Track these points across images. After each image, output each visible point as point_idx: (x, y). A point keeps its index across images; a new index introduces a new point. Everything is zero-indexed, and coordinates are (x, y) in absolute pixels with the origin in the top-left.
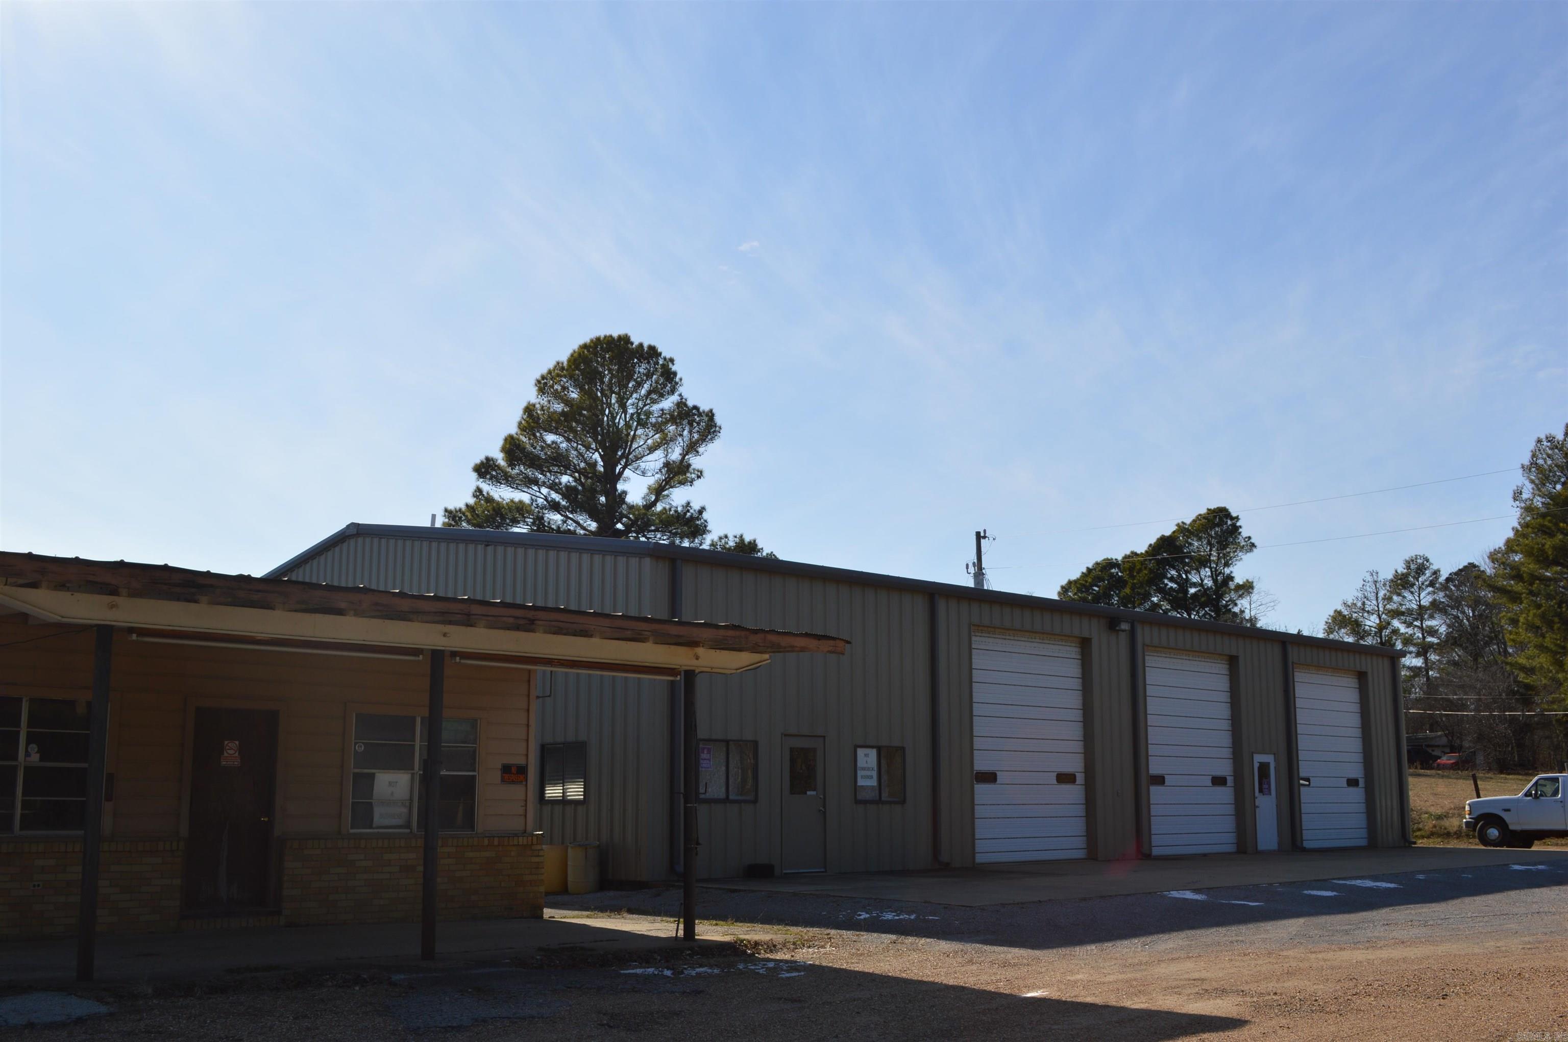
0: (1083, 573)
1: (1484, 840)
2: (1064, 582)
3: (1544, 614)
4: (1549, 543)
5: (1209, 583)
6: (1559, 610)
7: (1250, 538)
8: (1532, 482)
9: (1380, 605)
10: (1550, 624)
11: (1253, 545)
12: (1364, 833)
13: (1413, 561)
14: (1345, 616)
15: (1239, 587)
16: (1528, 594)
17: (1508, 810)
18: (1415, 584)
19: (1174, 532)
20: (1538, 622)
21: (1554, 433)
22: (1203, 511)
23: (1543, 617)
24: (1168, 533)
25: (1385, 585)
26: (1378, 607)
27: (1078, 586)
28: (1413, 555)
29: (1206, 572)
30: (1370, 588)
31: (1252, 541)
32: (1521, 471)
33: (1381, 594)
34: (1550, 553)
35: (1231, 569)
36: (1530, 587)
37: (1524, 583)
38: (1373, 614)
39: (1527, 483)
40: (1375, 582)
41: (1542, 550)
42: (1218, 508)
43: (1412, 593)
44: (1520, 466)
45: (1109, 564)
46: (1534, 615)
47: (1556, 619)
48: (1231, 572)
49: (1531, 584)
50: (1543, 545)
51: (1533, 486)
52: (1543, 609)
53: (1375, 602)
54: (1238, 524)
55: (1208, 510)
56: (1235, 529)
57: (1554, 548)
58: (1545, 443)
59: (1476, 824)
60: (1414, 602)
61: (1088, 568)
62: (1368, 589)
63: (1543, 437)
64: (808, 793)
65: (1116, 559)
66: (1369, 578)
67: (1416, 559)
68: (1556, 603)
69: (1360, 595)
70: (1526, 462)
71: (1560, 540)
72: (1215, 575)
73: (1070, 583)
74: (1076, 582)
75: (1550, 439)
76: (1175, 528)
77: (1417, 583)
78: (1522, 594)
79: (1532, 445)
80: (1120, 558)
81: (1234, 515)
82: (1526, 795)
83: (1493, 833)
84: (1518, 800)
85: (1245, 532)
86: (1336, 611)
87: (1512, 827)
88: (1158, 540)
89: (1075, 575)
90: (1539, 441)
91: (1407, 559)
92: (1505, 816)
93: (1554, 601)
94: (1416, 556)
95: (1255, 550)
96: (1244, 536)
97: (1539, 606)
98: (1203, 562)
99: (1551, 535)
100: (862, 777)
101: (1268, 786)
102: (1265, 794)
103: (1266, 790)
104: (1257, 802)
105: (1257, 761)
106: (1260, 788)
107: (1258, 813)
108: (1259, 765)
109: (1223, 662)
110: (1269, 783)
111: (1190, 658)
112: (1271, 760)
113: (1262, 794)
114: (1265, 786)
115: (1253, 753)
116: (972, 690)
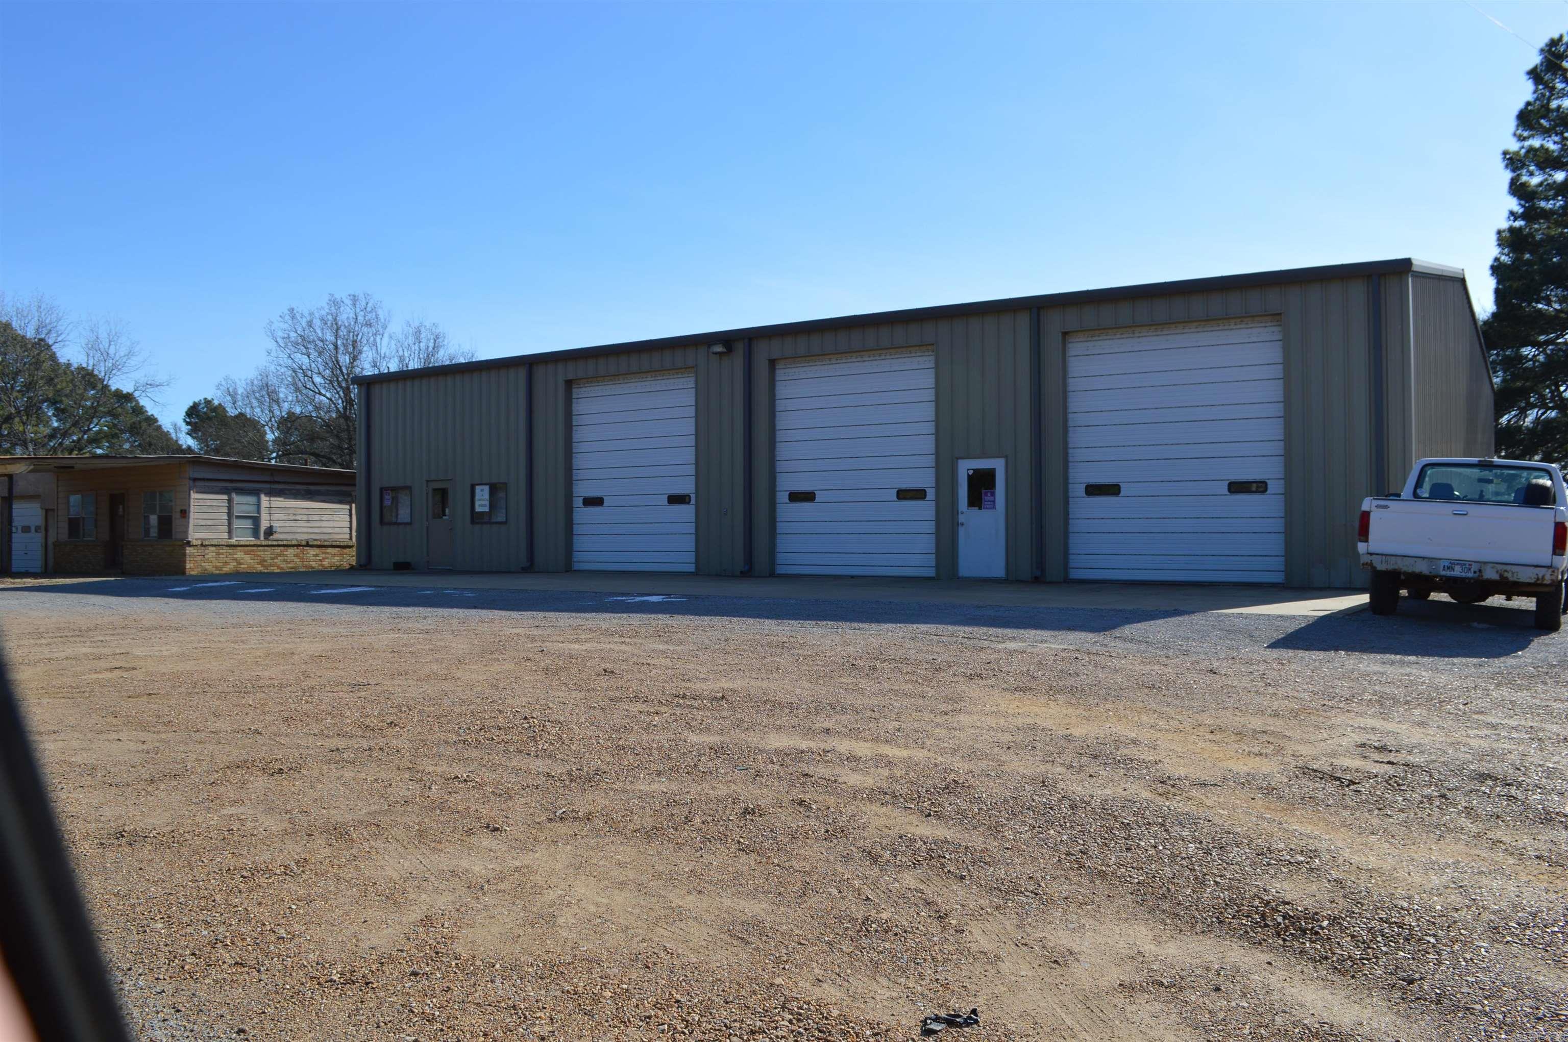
64: (444, 518)
100: (479, 505)
101: (992, 499)
102: (987, 508)
103: (989, 503)
104: (961, 518)
105: (966, 467)
106: (975, 500)
107: (962, 531)
108: (971, 472)
109: (926, 354)
110: (993, 494)
111: (865, 359)
112: (998, 465)
113: (977, 508)
114: (987, 498)
115: (958, 459)
116: (574, 432)
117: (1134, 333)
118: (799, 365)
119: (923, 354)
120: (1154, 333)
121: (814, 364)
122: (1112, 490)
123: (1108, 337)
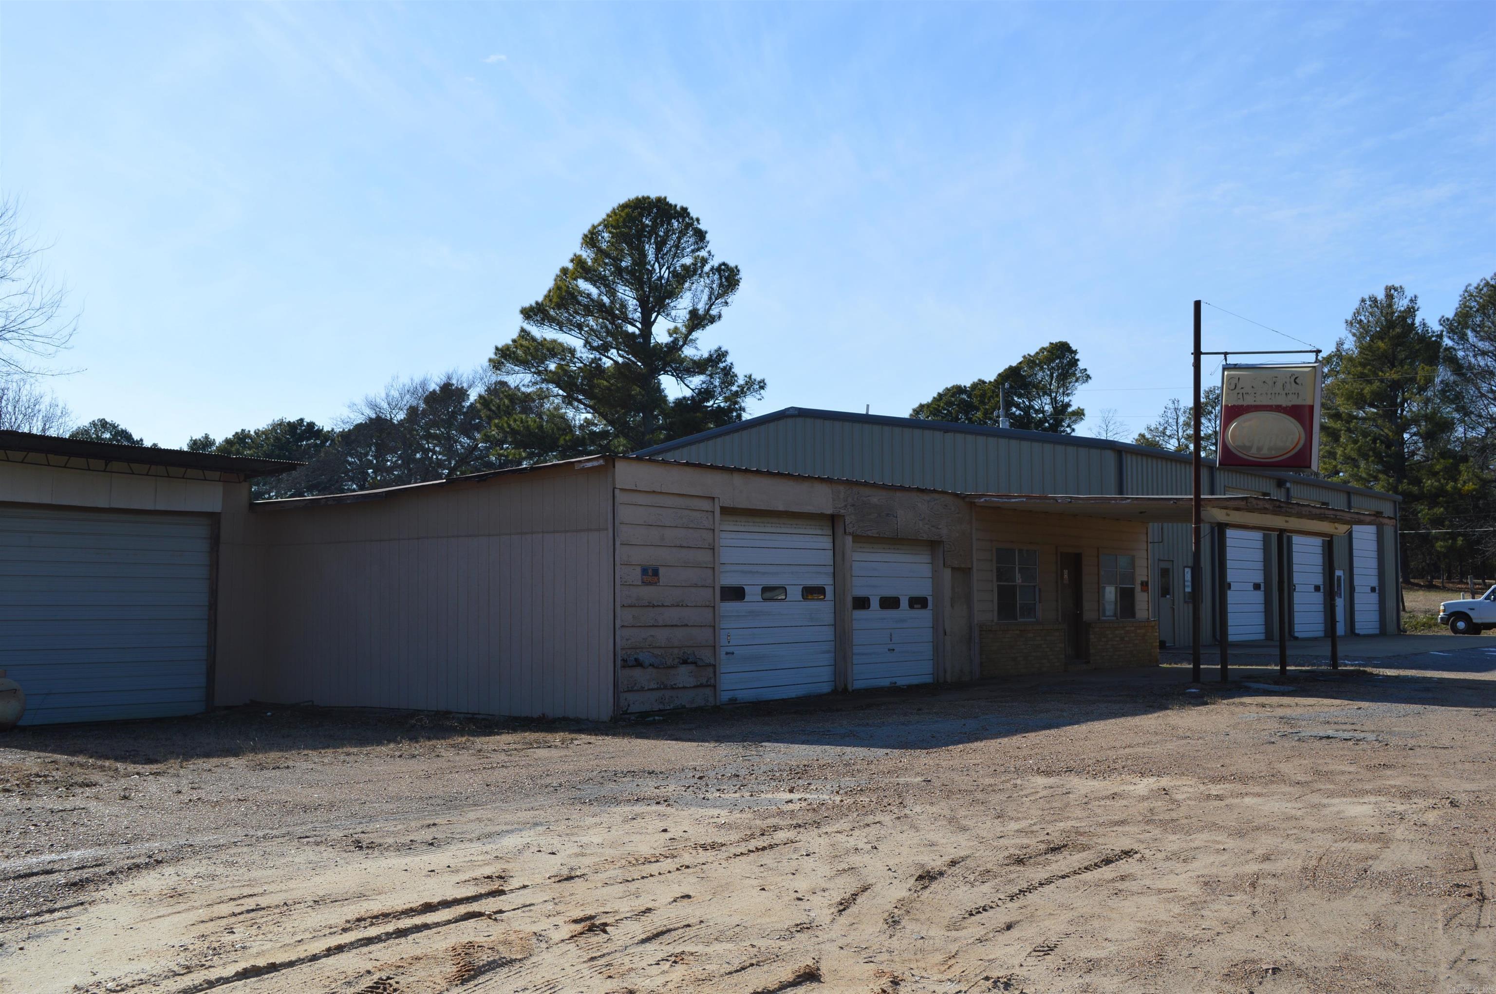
0: (934, 398)
1: (1455, 629)
2: (916, 405)
3: (1360, 447)
4: (1367, 390)
5: (1048, 408)
6: (1373, 445)
7: (1086, 370)
8: (1354, 335)
9: (1180, 431)
10: (1365, 457)
11: (1088, 377)
12: (1377, 625)
13: (1211, 391)
14: (1148, 439)
15: (1074, 413)
16: (1346, 431)
17: (1473, 609)
18: (1212, 413)
19: (1020, 363)
20: (1354, 455)
21: (1376, 294)
22: (1046, 345)
23: (1359, 450)
24: (1014, 364)
25: (1185, 412)
26: (1178, 432)
27: (931, 409)
28: (1212, 386)
29: (1047, 400)
30: (1171, 414)
31: (1088, 372)
32: (1345, 325)
33: (1182, 420)
34: (1368, 397)
35: (1070, 398)
36: (1347, 425)
37: (1342, 421)
38: (1172, 438)
39: (1350, 336)
40: (1176, 409)
41: (1361, 395)
42: (1060, 342)
43: (1210, 420)
44: (1345, 321)
45: (958, 390)
46: (1352, 449)
47: (1371, 453)
48: (1070, 401)
49: (1348, 422)
50: (1362, 389)
51: (1355, 338)
52: (1359, 444)
53: (1175, 427)
54: (1077, 357)
55: (1051, 344)
56: (1074, 362)
57: (1372, 392)
58: (1368, 303)
59: (1448, 619)
60: (1211, 428)
61: (939, 393)
62: (1169, 415)
63: (1367, 297)
64: (1167, 597)
65: (965, 386)
66: (1171, 406)
67: (1214, 389)
68: (1370, 440)
69: (1162, 422)
70: (1349, 318)
71: (1378, 387)
72: (1054, 401)
73: (922, 406)
74: (928, 406)
75: (1374, 300)
76: (1021, 359)
77: (1213, 411)
78: (1341, 430)
79: (1356, 304)
80: (968, 385)
81: (1074, 348)
82: (1486, 599)
83: (1461, 625)
84: (1480, 602)
85: (1081, 365)
86: (1140, 435)
87: (1474, 621)
88: (1006, 370)
89: (927, 399)
90: (1363, 301)
91: (1207, 390)
92: (1469, 612)
93: (1370, 438)
94: (1214, 387)
95: (1090, 381)
96: (1081, 368)
97: (1355, 442)
98: (1047, 392)
99: (1370, 382)
100: (1186, 586)
108: (1337, 577)
110: (1341, 590)
112: (1342, 574)
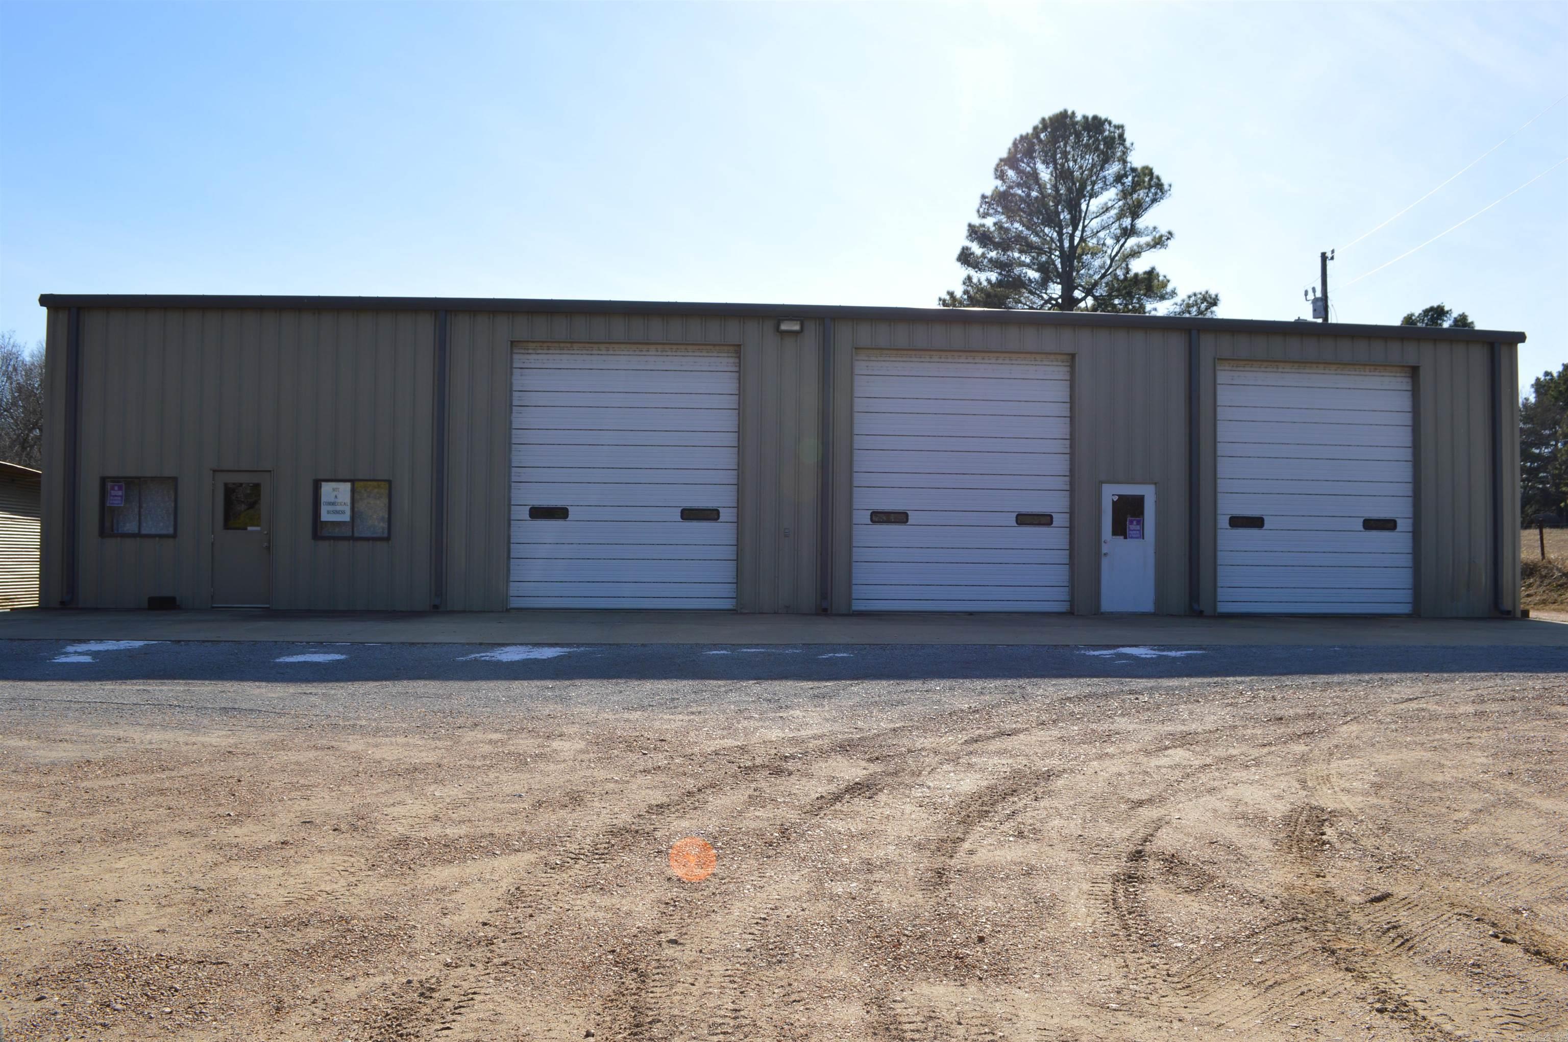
12: (1402, 595)
64: (249, 528)
100: (328, 512)
101: (1138, 527)
102: (1132, 538)
103: (1135, 532)
104: (1105, 549)
105: (1110, 493)
106: (1120, 529)
107: (1105, 563)
108: (1116, 498)
109: (1055, 363)
110: (1141, 523)
111: (977, 361)
112: (1148, 492)
113: (1122, 537)
114: (1132, 527)
115: (1102, 482)
116: (514, 415)
117: (1278, 368)
118: (887, 359)
119: (1051, 363)
120: (1297, 371)
121: (908, 359)
122: (1256, 522)
123: (1252, 369)
